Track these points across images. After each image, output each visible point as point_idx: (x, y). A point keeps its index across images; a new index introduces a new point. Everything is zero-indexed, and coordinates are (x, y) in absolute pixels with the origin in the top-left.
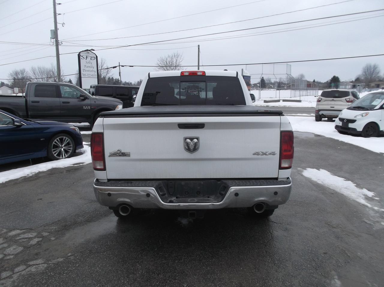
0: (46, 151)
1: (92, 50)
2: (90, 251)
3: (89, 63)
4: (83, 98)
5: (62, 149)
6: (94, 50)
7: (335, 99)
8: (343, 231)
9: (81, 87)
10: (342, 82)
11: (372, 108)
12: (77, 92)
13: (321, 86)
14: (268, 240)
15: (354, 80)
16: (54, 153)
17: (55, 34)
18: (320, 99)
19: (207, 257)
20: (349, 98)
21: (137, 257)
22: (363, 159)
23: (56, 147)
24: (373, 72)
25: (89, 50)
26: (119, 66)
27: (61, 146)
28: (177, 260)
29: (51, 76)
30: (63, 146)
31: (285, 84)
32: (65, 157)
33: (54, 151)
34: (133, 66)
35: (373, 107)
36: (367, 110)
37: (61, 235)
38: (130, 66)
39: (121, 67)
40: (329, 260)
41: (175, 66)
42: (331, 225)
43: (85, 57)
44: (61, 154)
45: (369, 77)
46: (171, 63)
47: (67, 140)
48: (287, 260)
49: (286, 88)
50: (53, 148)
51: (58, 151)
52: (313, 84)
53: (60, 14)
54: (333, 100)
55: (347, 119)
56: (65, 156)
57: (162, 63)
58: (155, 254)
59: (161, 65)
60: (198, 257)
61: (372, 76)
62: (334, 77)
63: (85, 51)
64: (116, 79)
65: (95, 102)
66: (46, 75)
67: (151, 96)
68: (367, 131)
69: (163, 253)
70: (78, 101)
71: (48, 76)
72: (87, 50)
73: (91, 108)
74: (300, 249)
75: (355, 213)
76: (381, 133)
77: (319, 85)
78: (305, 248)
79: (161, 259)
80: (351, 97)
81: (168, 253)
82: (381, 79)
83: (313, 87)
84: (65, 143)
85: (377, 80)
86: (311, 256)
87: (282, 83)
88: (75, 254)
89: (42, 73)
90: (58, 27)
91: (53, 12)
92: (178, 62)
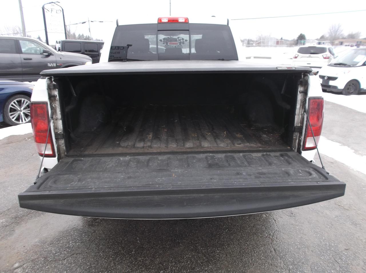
0: (2, 115)
2: (45, 258)
4: (47, 54)
5: (22, 113)
7: (312, 55)
8: (359, 214)
9: (48, 44)
10: (308, 40)
11: (354, 65)
12: (40, 48)
13: (288, 43)
14: (274, 232)
15: (319, 38)
16: (11, 117)
18: (297, 56)
19: (201, 262)
20: (326, 55)
21: (108, 267)
22: (351, 120)
23: (13, 110)
24: (337, 30)
27: (19, 109)
28: (162, 270)
29: (18, 32)
30: (22, 109)
31: (253, 41)
32: (26, 122)
33: (11, 115)
35: (355, 63)
36: (349, 66)
37: (9, 232)
40: (355, 260)
42: (342, 205)
44: (21, 118)
45: (334, 35)
47: (27, 102)
48: (303, 263)
49: (254, 45)
50: (11, 112)
51: (16, 115)
52: (281, 41)
54: (310, 57)
55: (328, 77)
56: (25, 120)
58: (132, 260)
60: (189, 263)
61: (336, 34)
62: (301, 34)
64: (87, 36)
65: (61, 58)
66: (13, 31)
67: (120, 49)
68: (348, 89)
69: (143, 258)
70: (42, 57)
71: (14, 32)
73: (56, 65)
74: (315, 244)
75: (364, 189)
76: (362, 91)
77: (286, 42)
78: (321, 242)
79: (141, 268)
80: (327, 54)
81: (150, 258)
82: (345, 37)
83: (280, 44)
84: (24, 106)
85: (341, 37)
86: (331, 254)
87: (251, 40)
88: (23, 265)
89: (8, 28)
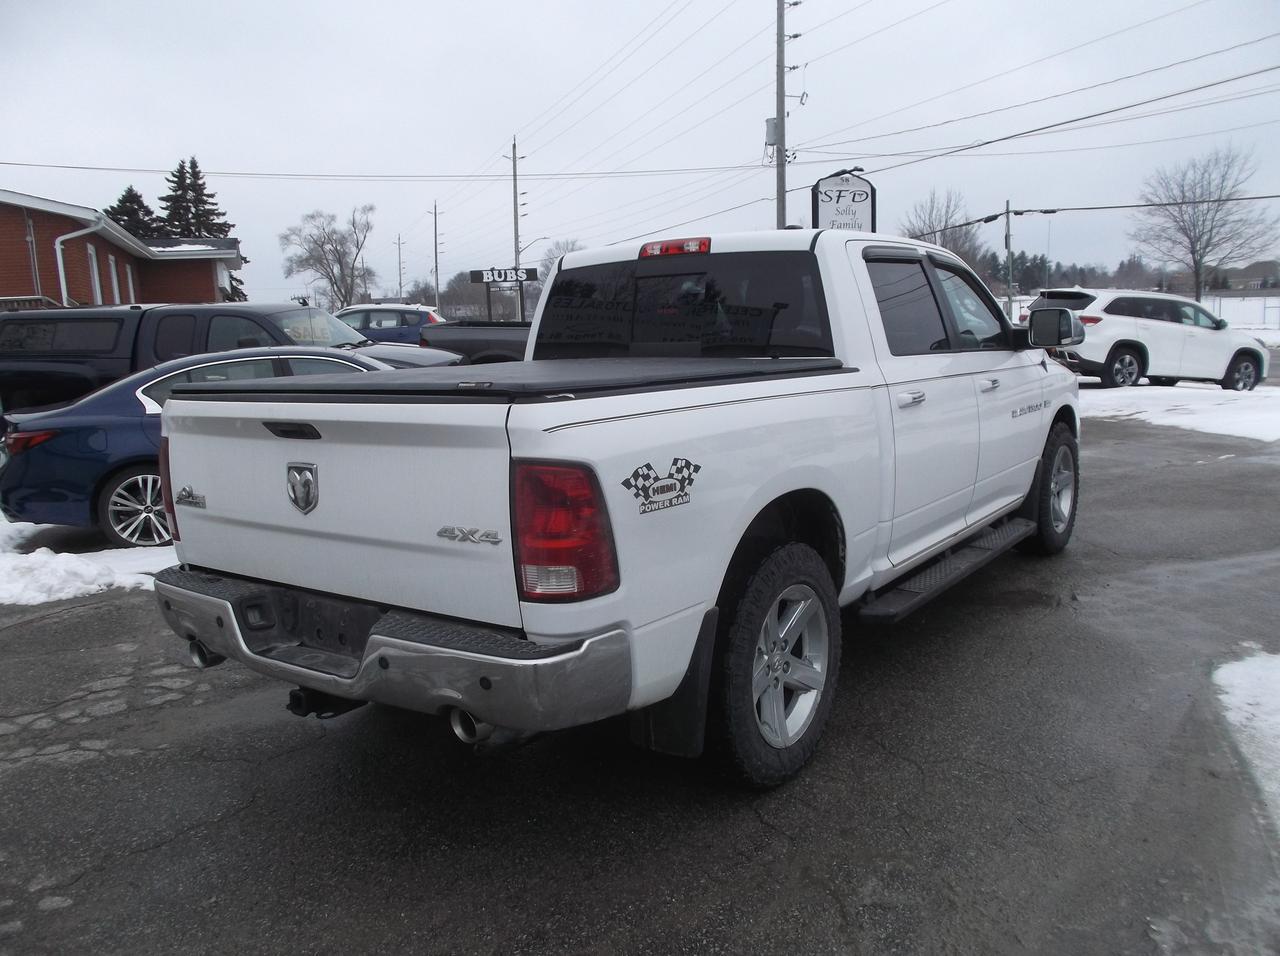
1: (856, 169)
3: (846, 212)
6: (861, 170)
17: (777, 131)
25: (849, 172)
26: (1008, 212)
34: (1053, 212)
38: (1046, 212)
39: (1012, 215)
41: (1219, 200)
43: (834, 195)
46: (1198, 191)
53: (794, 68)
57: (1161, 191)
59: (1156, 200)
63: (837, 174)
72: (844, 172)
90: (787, 108)
91: (775, 63)
92: (1229, 183)
